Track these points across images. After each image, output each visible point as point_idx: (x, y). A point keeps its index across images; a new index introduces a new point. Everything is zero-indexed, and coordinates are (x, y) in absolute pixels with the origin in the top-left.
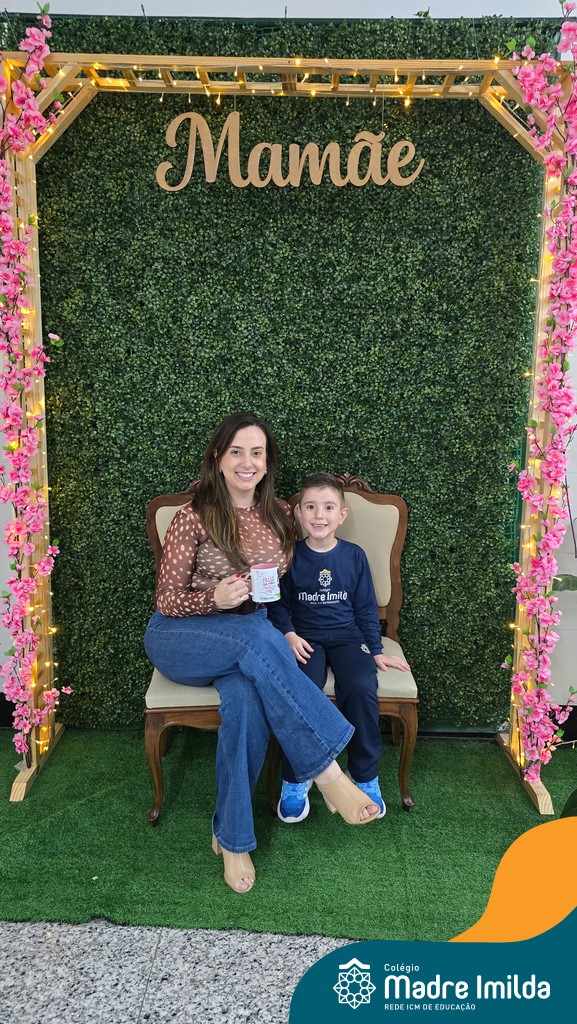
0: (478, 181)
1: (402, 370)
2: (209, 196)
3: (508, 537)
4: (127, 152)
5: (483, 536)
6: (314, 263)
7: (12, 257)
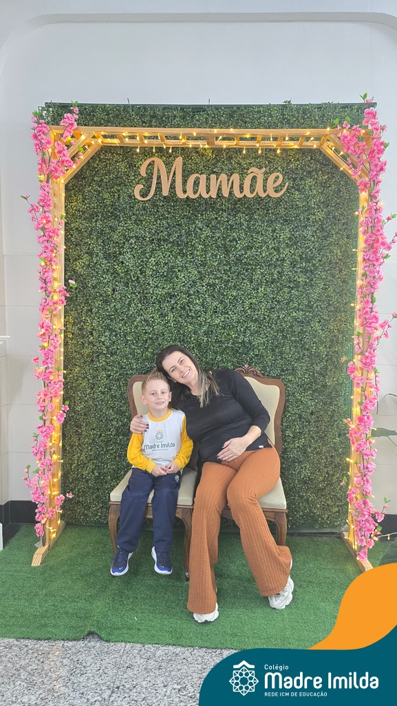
0: (322, 193)
1: (278, 302)
2: (163, 202)
3: (345, 405)
4: (117, 178)
5: (331, 404)
6: (224, 239)
7: (50, 237)
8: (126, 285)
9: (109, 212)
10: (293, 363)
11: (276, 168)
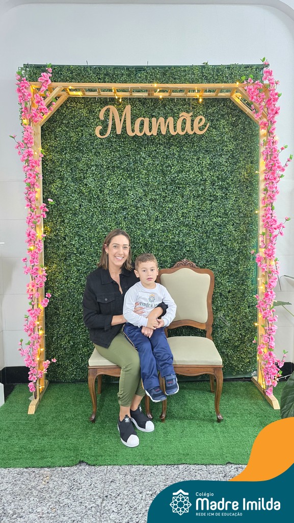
0: (232, 130)
1: (203, 211)
2: (116, 138)
3: (252, 284)
4: (80, 121)
5: (243, 284)
6: (162, 165)
7: (33, 167)
8: (90, 201)
9: (75, 146)
10: (215, 256)
11: (199, 112)
